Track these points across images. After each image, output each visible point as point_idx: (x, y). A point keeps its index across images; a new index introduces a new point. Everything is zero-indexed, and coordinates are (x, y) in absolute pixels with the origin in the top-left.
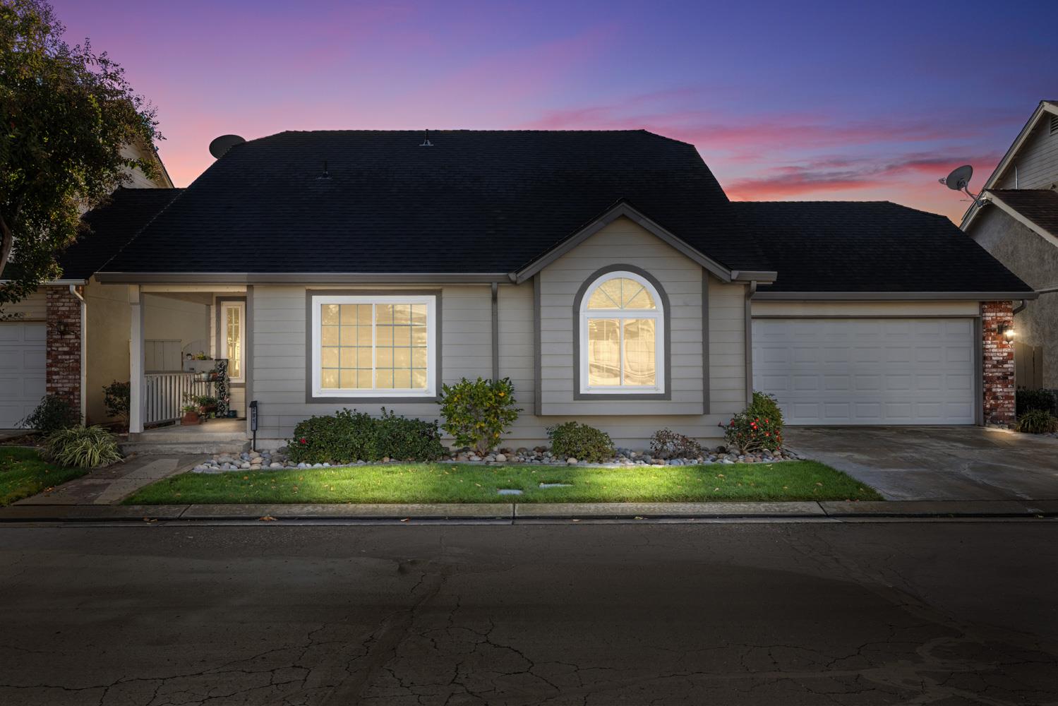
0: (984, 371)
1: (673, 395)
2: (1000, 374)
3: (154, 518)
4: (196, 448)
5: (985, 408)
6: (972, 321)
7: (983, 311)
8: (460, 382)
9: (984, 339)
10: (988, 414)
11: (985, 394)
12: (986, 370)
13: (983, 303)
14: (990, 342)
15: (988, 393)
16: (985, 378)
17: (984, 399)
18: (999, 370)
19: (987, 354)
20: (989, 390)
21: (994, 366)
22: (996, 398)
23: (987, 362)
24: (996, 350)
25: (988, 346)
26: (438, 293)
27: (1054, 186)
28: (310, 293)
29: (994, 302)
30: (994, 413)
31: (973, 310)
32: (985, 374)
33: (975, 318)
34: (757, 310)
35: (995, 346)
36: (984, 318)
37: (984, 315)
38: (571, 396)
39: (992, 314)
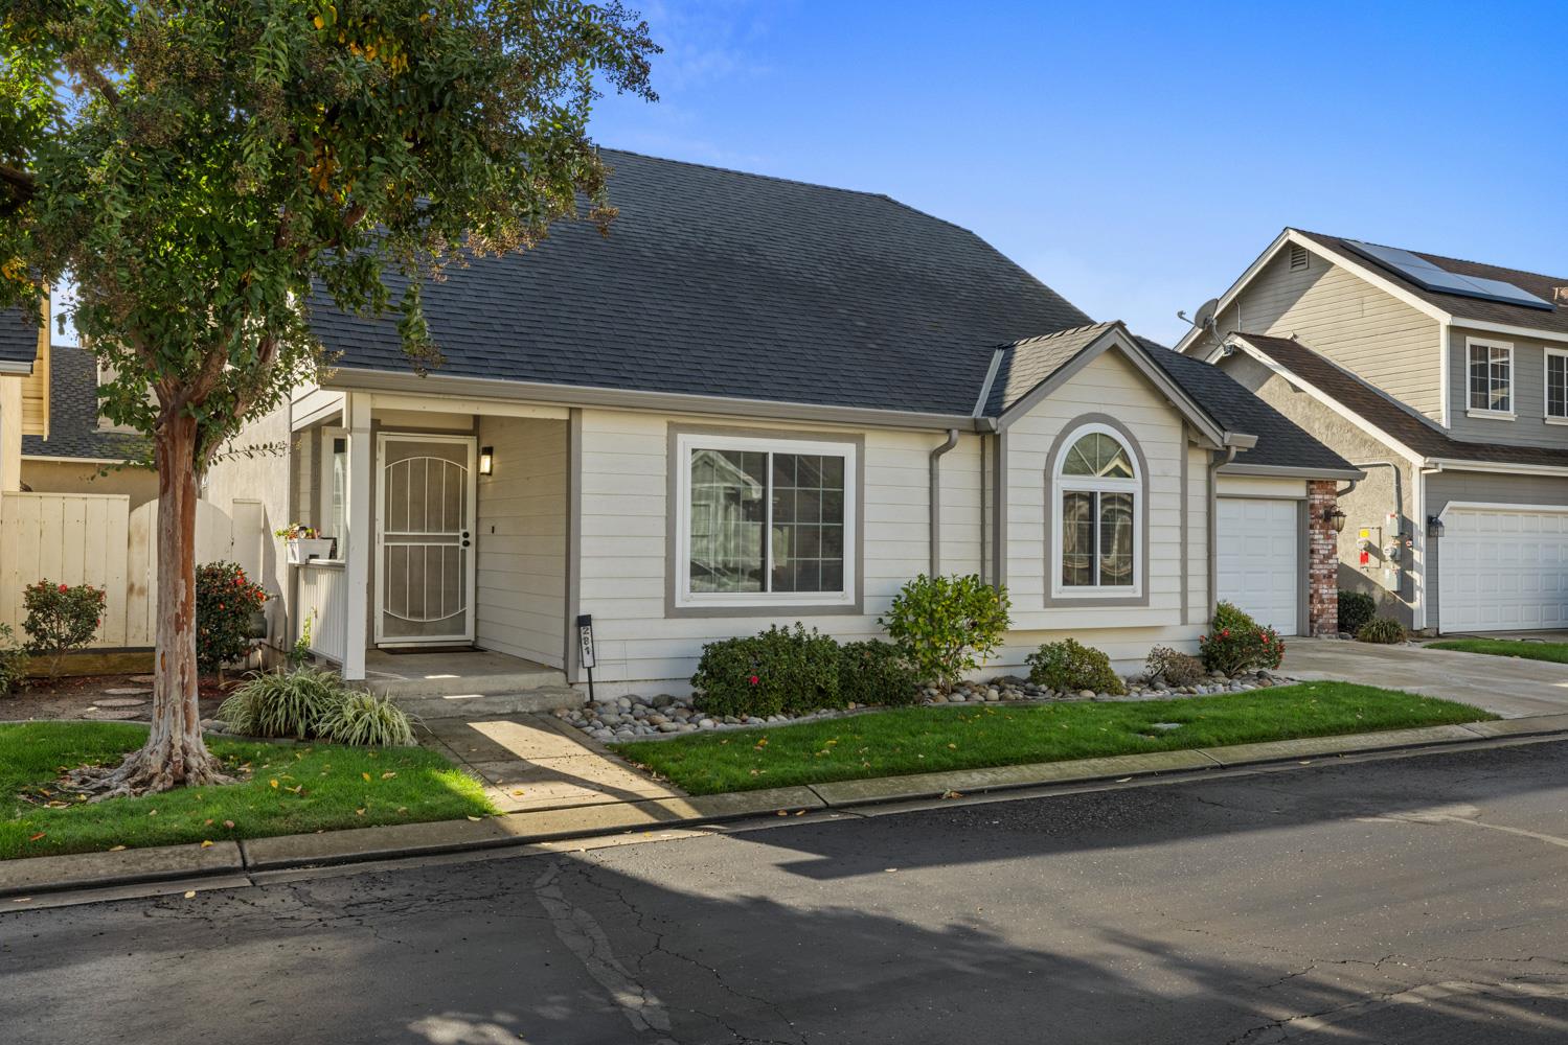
0: (1311, 568)
1: (1152, 599)
2: (1326, 572)
3: (799, 810)
4: (503, 702)
5: (1312, 614)
6: (1295, 504)
7: (1310, 492)
8: (916, 581)
9: (1312, 527)
10: (1315, 622)
11: (1311, 596)
12: (1315, 566)
13: (1312, 482)
14: (1317, 531)
15: (1315, 596)
16: (1311, 576)
17: (1311, 602)
18: (1326, 566)
19: (1315, 547)
20: (1316, 591)
21: (1322, 562)
22: (1322, 602)
23: (1315, 556)
24: (1321, 542)
25: (1316, 537)
26: (859, 440)
27: (1295, 336)
28: (674, 428)
29: (1322, 482)
30: (1321, 621)
31: (1299, 491)
32: (1312, 571)
33: (1300, 502)
34: (1221, 487)
35: (1322, 537)
36: (1312, 502)
37: (1312, 496)
38: (1040, 601)
39: (1321, 497)
